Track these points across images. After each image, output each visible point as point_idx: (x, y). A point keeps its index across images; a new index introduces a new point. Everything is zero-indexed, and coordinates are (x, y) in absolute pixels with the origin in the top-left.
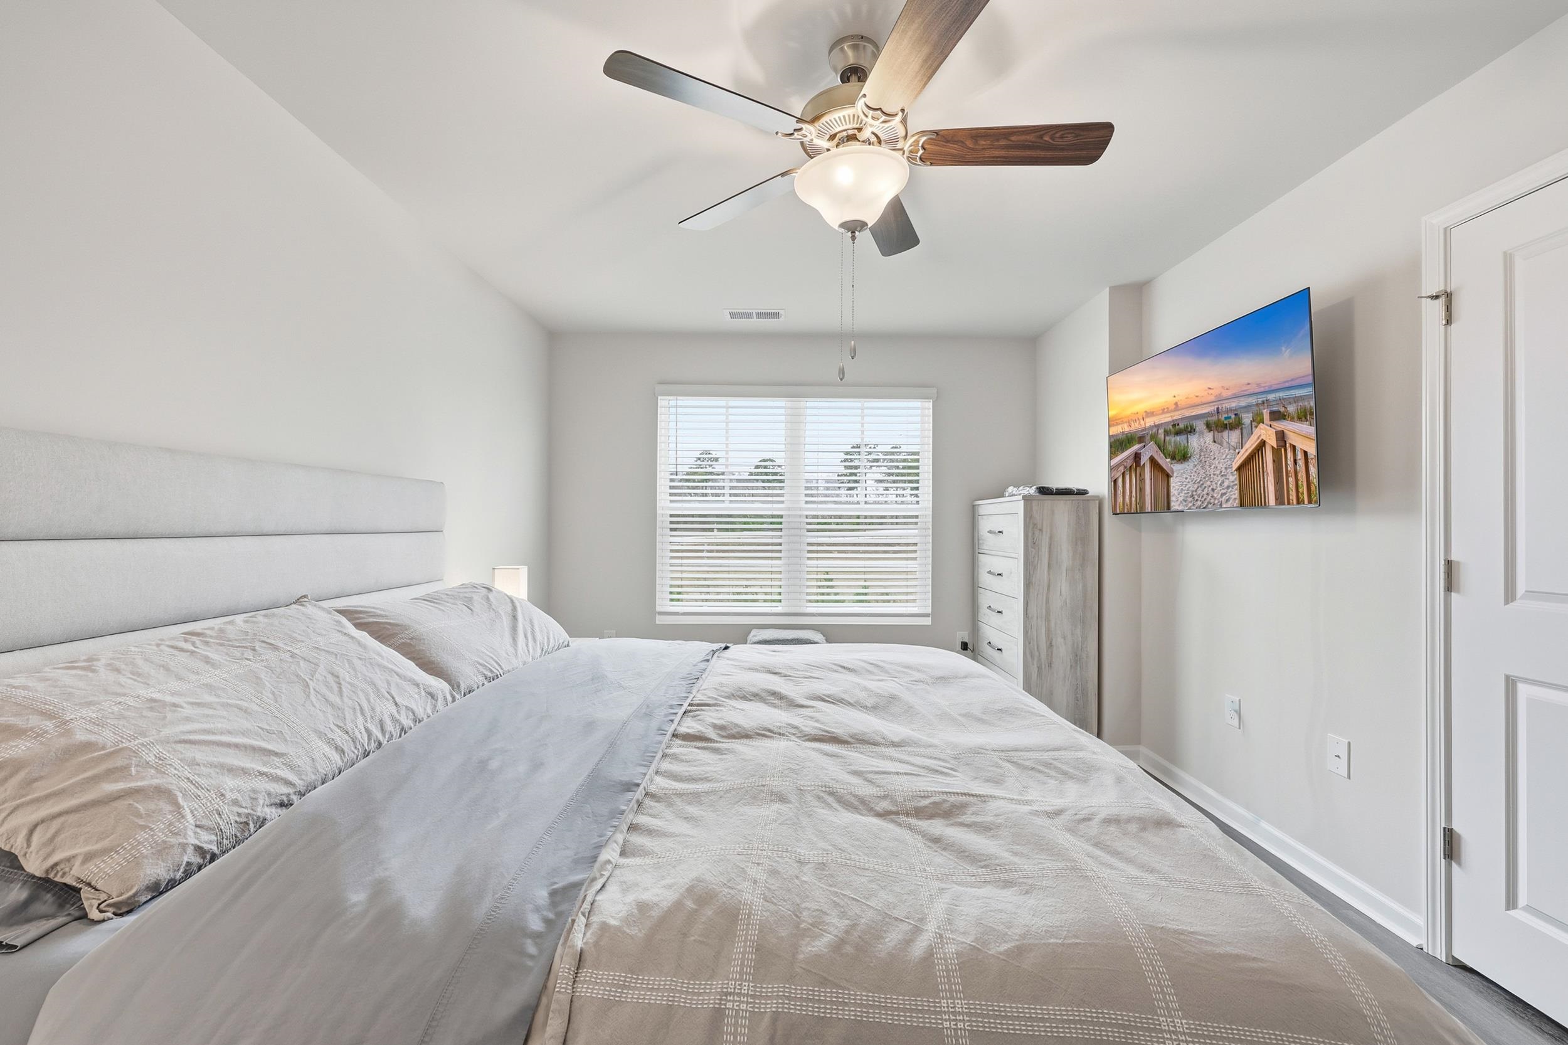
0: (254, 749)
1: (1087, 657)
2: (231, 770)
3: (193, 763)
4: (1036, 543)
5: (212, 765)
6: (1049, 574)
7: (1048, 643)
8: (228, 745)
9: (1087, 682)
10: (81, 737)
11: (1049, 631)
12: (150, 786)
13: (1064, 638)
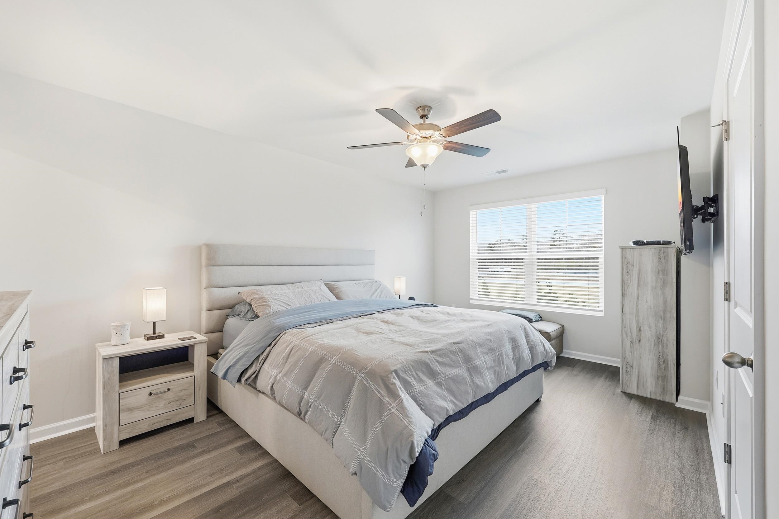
0: (286, 303)
1: (667, 340)
2: (281, 306)
3: (276, 303)
4: (630, 272)
5: (278, 304)
6: (638, 290)
7: (638, 329)
8: (283, 302)
9: (667, 355)
10: (264, 296)
11: (638, 322)
12: (268, 305)
13: (650, 327)
